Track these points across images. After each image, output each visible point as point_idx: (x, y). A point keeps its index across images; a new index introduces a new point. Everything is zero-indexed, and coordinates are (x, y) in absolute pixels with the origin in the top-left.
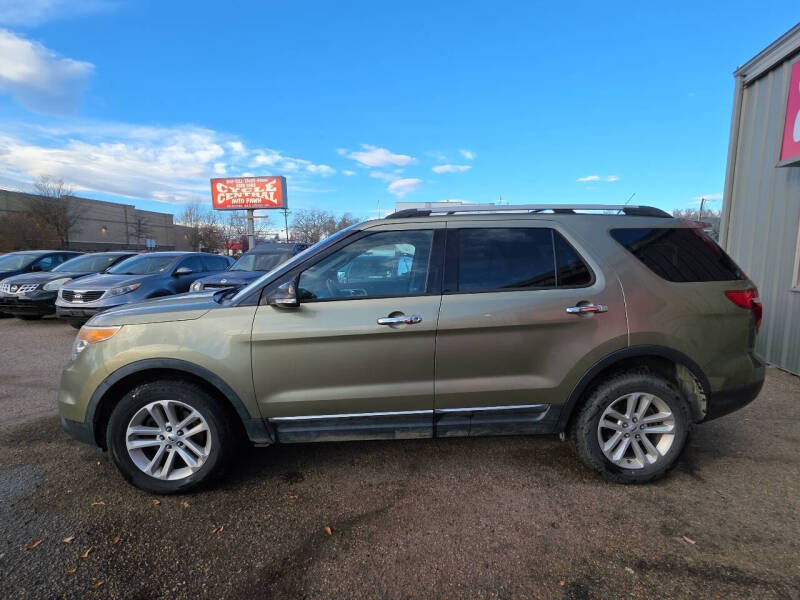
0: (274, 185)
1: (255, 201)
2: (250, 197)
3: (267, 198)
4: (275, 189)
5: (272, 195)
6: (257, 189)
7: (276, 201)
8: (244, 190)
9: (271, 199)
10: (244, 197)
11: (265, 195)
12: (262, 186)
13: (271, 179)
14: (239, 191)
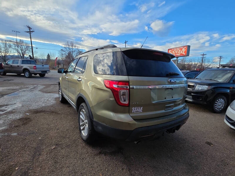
0: (185, 49)
1: (178, 54)
2: (177, 53)
3: (182, 53)
4: (185, 50)
5: (184, 52)
6: (180, 51)
7: (185, 54)
8: (176, 51)
9: (183, 53)
10: (176, 54)
11: (182, 52)
12: (181, 49)
13: (184, 47)
14: (175, 52)
